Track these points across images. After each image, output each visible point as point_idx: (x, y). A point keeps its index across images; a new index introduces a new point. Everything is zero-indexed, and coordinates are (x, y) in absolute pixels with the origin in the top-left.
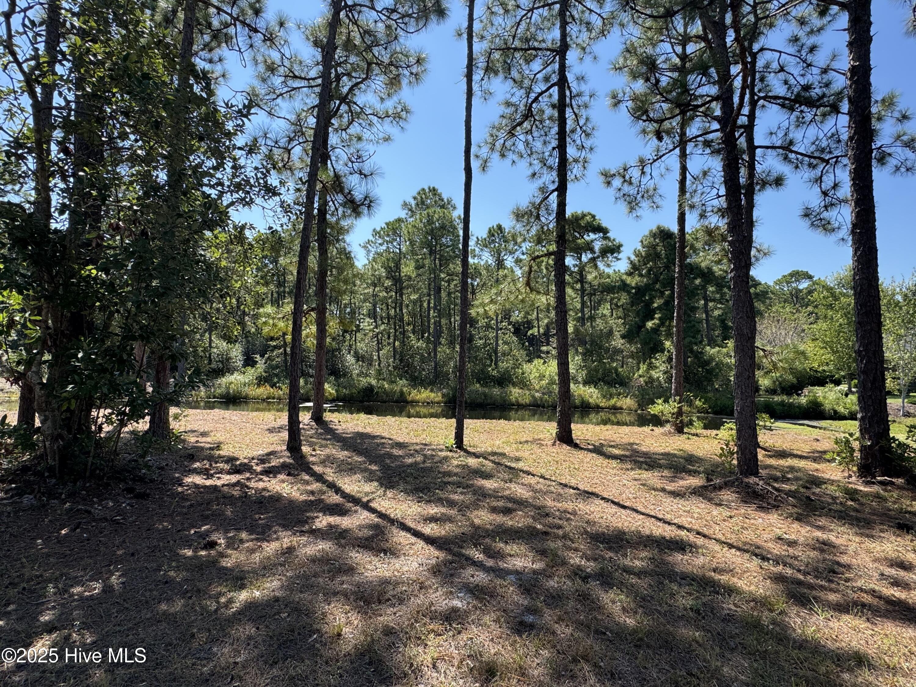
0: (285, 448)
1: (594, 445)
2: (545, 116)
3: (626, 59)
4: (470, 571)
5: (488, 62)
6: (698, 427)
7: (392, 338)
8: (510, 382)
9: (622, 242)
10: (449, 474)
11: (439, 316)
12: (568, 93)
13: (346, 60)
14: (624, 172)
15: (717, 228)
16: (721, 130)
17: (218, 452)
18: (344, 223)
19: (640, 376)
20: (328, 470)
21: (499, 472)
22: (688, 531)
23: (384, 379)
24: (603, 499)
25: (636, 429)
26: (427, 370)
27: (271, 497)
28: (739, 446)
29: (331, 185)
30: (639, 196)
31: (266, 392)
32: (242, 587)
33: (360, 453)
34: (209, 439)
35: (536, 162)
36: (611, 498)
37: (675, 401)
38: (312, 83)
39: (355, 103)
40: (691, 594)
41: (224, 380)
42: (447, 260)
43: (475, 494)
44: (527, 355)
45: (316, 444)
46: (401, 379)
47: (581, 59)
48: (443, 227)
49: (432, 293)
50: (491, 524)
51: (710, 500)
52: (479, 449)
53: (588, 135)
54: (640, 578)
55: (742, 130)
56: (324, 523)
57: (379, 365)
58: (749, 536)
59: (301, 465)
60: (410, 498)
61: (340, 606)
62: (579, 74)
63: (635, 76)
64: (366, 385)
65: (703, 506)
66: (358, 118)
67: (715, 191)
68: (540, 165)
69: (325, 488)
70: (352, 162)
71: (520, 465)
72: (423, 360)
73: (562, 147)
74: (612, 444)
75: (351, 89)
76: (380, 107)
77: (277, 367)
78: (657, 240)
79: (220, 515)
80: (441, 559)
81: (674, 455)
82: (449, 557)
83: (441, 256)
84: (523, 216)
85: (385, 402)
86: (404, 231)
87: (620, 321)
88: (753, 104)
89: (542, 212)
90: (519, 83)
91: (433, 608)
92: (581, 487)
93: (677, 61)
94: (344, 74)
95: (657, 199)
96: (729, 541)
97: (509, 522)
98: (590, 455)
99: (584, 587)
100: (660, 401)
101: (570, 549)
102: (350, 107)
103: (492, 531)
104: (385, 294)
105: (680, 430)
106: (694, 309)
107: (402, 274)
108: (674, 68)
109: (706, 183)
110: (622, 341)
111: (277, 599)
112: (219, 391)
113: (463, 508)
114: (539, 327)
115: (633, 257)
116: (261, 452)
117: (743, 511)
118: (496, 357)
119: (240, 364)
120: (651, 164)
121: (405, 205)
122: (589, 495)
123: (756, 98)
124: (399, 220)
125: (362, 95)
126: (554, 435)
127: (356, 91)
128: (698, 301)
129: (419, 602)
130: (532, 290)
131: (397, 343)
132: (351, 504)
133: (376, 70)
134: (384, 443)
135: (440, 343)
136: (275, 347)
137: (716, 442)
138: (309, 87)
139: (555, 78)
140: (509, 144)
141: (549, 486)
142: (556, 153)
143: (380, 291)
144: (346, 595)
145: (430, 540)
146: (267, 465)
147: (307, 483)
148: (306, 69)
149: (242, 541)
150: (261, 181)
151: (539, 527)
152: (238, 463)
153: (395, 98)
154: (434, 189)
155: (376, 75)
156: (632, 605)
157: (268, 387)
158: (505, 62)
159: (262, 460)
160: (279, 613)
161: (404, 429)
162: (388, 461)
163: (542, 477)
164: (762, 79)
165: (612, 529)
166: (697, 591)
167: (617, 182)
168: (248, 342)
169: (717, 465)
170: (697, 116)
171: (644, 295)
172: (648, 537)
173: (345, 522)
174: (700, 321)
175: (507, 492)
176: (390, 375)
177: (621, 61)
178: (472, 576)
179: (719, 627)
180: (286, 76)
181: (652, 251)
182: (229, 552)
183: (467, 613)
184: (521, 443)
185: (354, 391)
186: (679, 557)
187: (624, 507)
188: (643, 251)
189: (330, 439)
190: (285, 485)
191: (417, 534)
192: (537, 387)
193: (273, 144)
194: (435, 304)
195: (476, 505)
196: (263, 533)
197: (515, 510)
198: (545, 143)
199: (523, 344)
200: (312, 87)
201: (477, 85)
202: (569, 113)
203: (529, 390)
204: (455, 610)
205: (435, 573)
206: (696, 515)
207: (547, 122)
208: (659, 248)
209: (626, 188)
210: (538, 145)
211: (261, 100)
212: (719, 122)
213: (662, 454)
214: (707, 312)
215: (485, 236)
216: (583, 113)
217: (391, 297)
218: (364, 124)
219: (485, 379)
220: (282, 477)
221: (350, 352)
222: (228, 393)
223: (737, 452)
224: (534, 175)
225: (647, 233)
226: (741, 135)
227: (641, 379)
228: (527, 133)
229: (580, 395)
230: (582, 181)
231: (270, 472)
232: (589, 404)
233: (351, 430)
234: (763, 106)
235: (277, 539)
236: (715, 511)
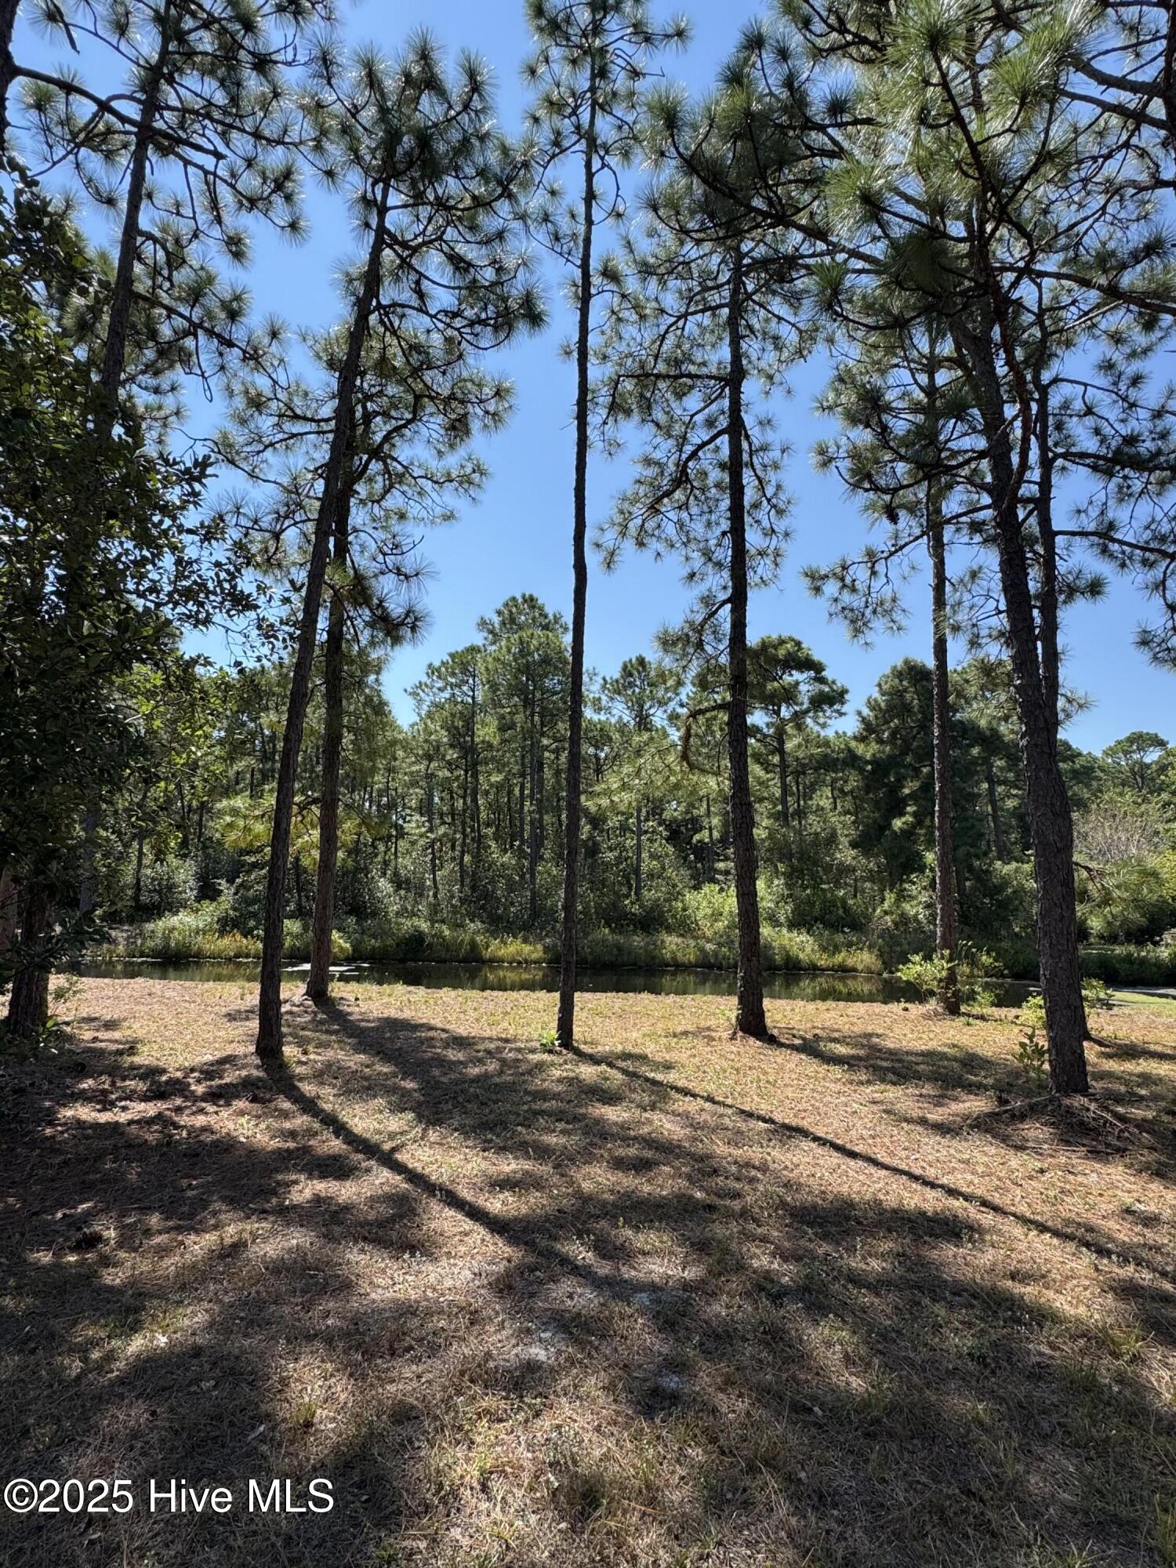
0: (252, 1048)
1: (804, 1039)
2: (710, 482)
3: (838, 394)
4: (567, 1285)
5: (613, 395)
6: (983, 1004)
7: (458, 848)
8: (661, 925)
9: (847, 686)
10: (543, 1095)
11: (540, 811)
12: (745, 445)
13: (381, 392)
14: (841, 573)
15: (1000, 663)
16: (994, 505)
17: (130, 1059)
18: (374, 655)
19: (886, 913)
20: (327, 1092)
21: (634, 1091)
22: (966, 1200)
23: (443, 921)
24: (816, 1139)
25: (878, 1007)
26: (518, 905)
27: (216, 1144)
28: (1051, 1040)
29: (349, 591)
30: (868, 612)
31: (234, 945)
32: (135, 1328)
33: (385, 1056)
34: (117, 1035)
35: (696, 555)
36: (829, 1137)
37: (942, 958)
38: (325, 427)
39: (395, 459)
40: (970, 1325)
41: (160, 925)
42: (553, 715)
43: (586, 1134)
44: (692, 877)
45: (308, 1041)
46: (472, 921)
47: (767, 393)
48: (546, 661)
49: (528, 771)
50: (612, 1191)
51: (1005, 1139)
52: (600, 1048)
53: (780, 512)
54: (878, 1295)
55: (1031, 506)
56: (308, 1194)
57: (435, 896)
58: (1073, 1207)
59: (281, 1079)
60: (470, 1143)
61: (317, 1363)
62: (762, 417)
63: (853, 419)
64: (411, 931)
65: (993, 1150)
66: (400, 483)
67: (992, 604)
68: (703, 559)
69: (317, 1126)
70: (385, 554)
71: (671, 1077)
72: (511, 887)
73: (737, 531)
74: (836, 1035)
75: (387, 438)
76: (435, 466)
77: (255, 900)
78: (905, 683)
79: (116, 1180)
80: (515, 1261)
81: (943, 1056)
82: (531, 1259)
83: (543, 708)
84: (674, 644)
85: (445, 961)
86: (481, 666)
87: (850, 819)
88: (1047, 464)
89: (708, 637)
90: (665, 430)
91: (491, 1364)
92: (778, 1117)
93: (919, 395)
94: (377, 414)
95: (898, 616)
96: (1038, 1218)
97: (644, 1186)
98: (796, 1057)
99: (777, 1314)
100: (917, 958)
101: (752, 1238)
102: (386, 464)
103: (614, 1205)
104: (447, 774)
105: (953, 1010)
106: (973, 798)
107: (477, 740)
108: (916, 408)
109: (976, 590)
110: (853, 852)
111: (197, 1352)
112: (150, 944)
113: (562, 1161)
114: (710, 829)
115: (866, 712)
116: (209, 1058)
117: (1063, 1160)
118: (638, 880)
119: (191, 895)
120: (886, 559)
121: (483, 624)
122: (790, 1132)
123: (1051, 455)
124: (473, 650)
125: (406, 446)
126: (734, 1021)
127: (397, 440)
128: (977, 784)
129: (466, 1351)
130: (692, 766)
131: (467, 858)
132: (361, 1156)
133: (430, 408)
134: (432, 1039)
135: (542, 858)
136: (255, 866)
137: (1016, 1030)
138: (318, 433)
139: (723, 422)
140: (650, 525)
141: (721, 1116)
142: (727, 541)
143: (440, 768)
144: (329, 1340)
145: (497, 1225)
146: (217, 1082)
147: (285, 1115)
148: (314, 405)
149: (148, 1233)
150: (226, 585)
151: (699, 1195)
152: (164, 1078)
153: (462, 451)
154: (532, 598)
155: (431, 415)
156: (863, 1351)
157: (238, 937)
158: (642, 396)
159: (209, 1072)
160: (197, 1381)
161: (471, 1012)
162: (436, 1072)
163: (710, 1099)
164: (1059, 427)
165: (830, 1197)
166: (982, 1319)
167: (831, 588)
168: (207, 856)
169: (1016, 1074)
170: (958, 483)
171: (887, 775)
172: (895, 1211)
173: (345, 1191)
174: (982, 818)
175: (646, 1130)
176: (455, 913)
177: (831, 396)
178: (571, 1296)
179: (1021, 1390)
180: (280, 416)
181: (897, 701)
182: (122, 1255)
183: (554, 1372)
184: (675, 1036)
185: (390, 942)
186: (948, 1252)
187: (853, 1155)
188: (882, 700)
189: (336, 1032)
190: (243, 1120)
191: (475, 1213)
192: (709, 934)
193: (250, 524)
194: (532, 790)
195: (586, 1155)
196: (191, 1216)
197: (657, 1164)
198: (709, 524)
199: (685, 859)
200: (324, 433)
201: (596, 432)
202: (747, 477)
203: (696, 938)
204: (531, 1367)
205: (501, 1291)
206: (980, 1169)
207: (713, 490)
208: (908, 696)
209: (847, 598)
210: (698, 528)
211: (238, 453)
212: (990, 493)
213: (923, 1054)
214: (993, 802)
215: (617, 675)
216: (772, 476)
217: (457, 778)
218: (410, 493)
219: (619, 919)
220: (241, 1104)
221: (384, 874)
222: (167, 946)
223: (1049, 1050)
224: (692, 576)
225: (888, 671)
226: (1030, 513)
227: (888, 918)
228: (680, 508)
229: (783, 947)
230: (773, 586)
231: (220, 1096)
232: (798, 961)
233: (376, 1014)
234: (1064, 468)
235: (216, 1227)
236: (1015, 1160)
